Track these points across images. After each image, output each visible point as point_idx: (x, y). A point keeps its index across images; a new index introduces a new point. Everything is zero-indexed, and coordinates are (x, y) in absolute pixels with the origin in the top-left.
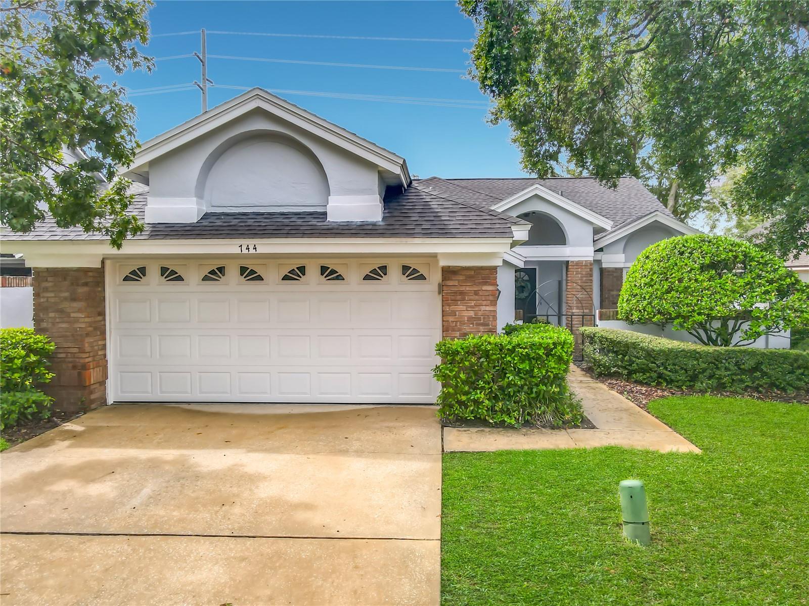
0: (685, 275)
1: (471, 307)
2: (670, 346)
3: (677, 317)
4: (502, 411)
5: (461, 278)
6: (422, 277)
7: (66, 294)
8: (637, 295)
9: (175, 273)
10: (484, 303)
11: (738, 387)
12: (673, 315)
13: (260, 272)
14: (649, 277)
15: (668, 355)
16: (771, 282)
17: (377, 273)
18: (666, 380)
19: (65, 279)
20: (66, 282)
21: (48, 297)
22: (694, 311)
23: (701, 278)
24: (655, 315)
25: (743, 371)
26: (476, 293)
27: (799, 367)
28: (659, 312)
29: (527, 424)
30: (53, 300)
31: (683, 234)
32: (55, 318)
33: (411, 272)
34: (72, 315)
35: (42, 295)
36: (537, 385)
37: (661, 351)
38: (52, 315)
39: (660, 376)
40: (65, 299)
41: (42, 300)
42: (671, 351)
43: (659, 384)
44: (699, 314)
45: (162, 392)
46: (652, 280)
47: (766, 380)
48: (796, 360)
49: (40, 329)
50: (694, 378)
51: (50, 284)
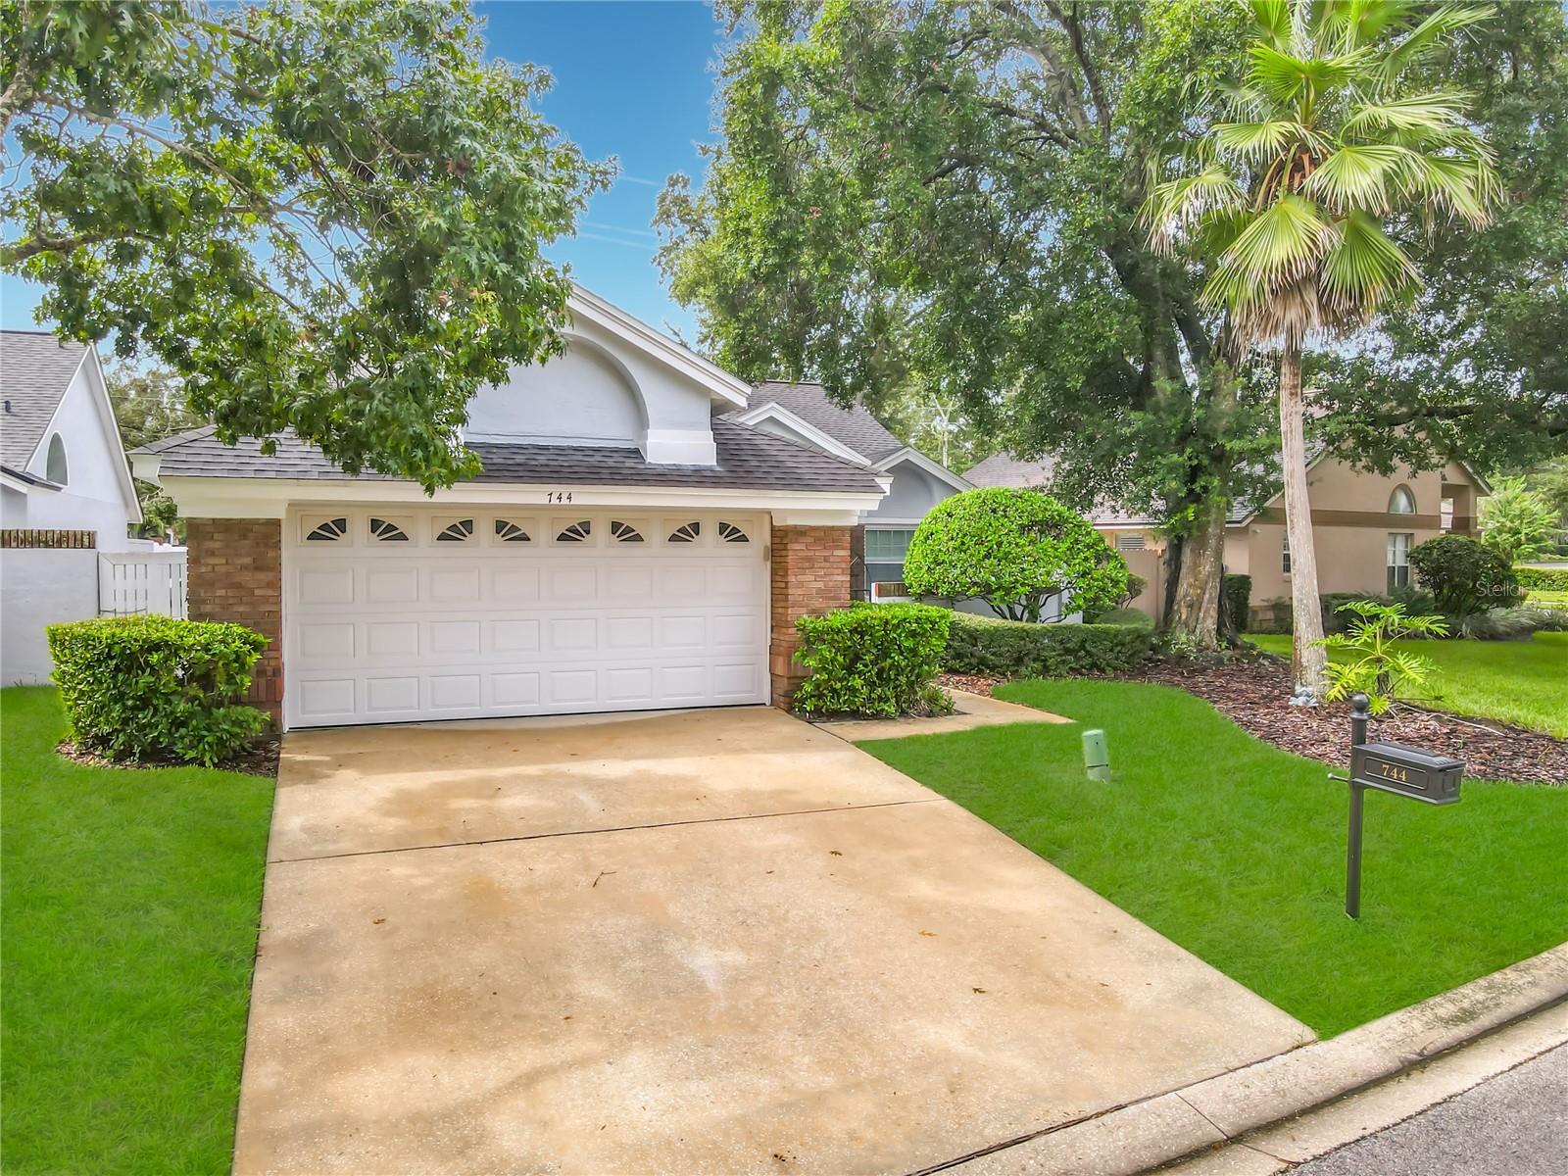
0: (1004, 538)
1: (821, 576)
2: (995, 625)
3: (998, 589)
4: (880, 699)
5: (810, 540)
6: (744, 539)
7: (248, 560)
8: (943, 562)
9: (393, 528)
10: (836, 571)
11: (1063, 670)
12: (994, 587)
13: (525, 529)
14: (959, 540)
15: (993, 635)
16: (1088, 547)
17: (688, 532)
18: (988, 667)
19: (245, 537)
20: (246, 542)
21: (214, 565)
22: (1017, 581)
23: (1022, 542)
24: (969, 588)
25: (1067, 651)
26: (826, 559)
27: (1117, 645)
28: (975, 584)
29: (903, 713)
30: (223, 569)
31: (960, 492)
32: (226, 597)
33: (731, 533)
34: (257, 592)
35: (203, 561)
36: (920, 666)
37: (985, 630)
38: (221, 592)
39: (983, 661)
40: (244, 568)
41: (203, 570)
42: (996, 629)
43: (980, 671)
44: (1023, 585)
45: (370, 709)
46: (963, 543)
47: (1087, 661)
48: (1116, 636)
49: (200, 615)
50: (1019, 661)
51: (218, 545)
